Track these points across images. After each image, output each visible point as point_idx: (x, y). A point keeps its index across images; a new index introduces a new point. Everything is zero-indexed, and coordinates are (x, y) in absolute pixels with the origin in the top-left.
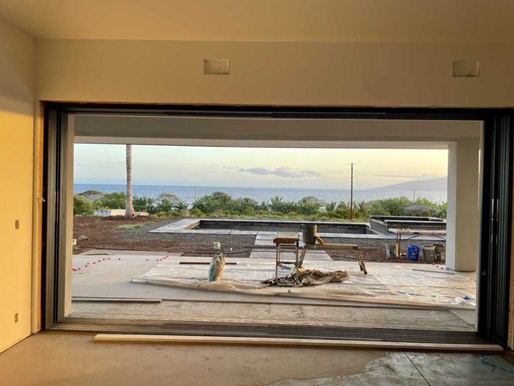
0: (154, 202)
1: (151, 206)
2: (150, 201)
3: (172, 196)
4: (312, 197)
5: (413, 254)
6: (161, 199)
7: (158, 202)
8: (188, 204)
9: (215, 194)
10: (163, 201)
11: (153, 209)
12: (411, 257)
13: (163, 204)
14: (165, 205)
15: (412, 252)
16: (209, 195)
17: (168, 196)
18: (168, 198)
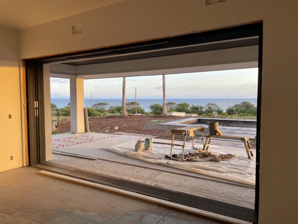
0: (203, 109)
1: (201, 110)
2: (201, 108)
3: (214, 105)
6: (208, 107)
7: (206, 108)
8: (223, 110)
9: (242, 103)
10: (208, 108)
11: (203, 112)
13: (208, 109)
14: (209, 110)
16: (238, 104)
17: (212, 105)
18: (211, 106)
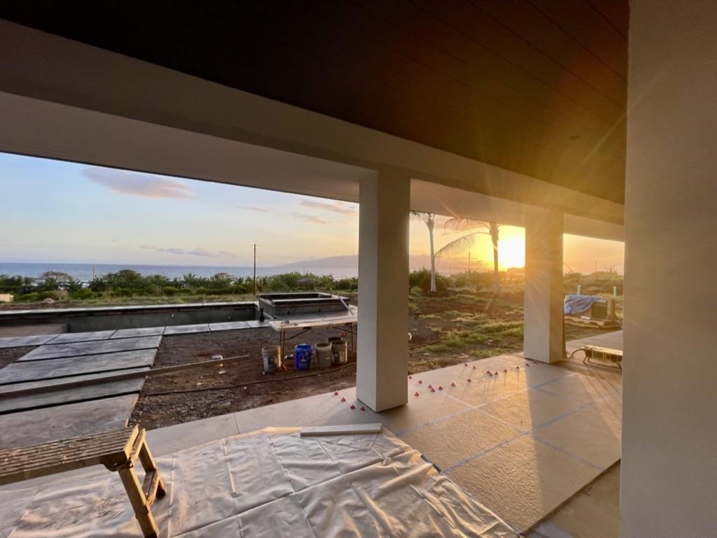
0: (34, 282)
1: (29, 285)
2: (28, 281)
3: (62, 274)
4: (225, 274)
5: (303, 360)
6: (46, 278)
7: (40, 281)
9: (122, 272)
12: (300, 365)
13: (47, 283)
15: (301, 358)
16: (113, 273)
17: (56, 274)
18: (55, 277)
